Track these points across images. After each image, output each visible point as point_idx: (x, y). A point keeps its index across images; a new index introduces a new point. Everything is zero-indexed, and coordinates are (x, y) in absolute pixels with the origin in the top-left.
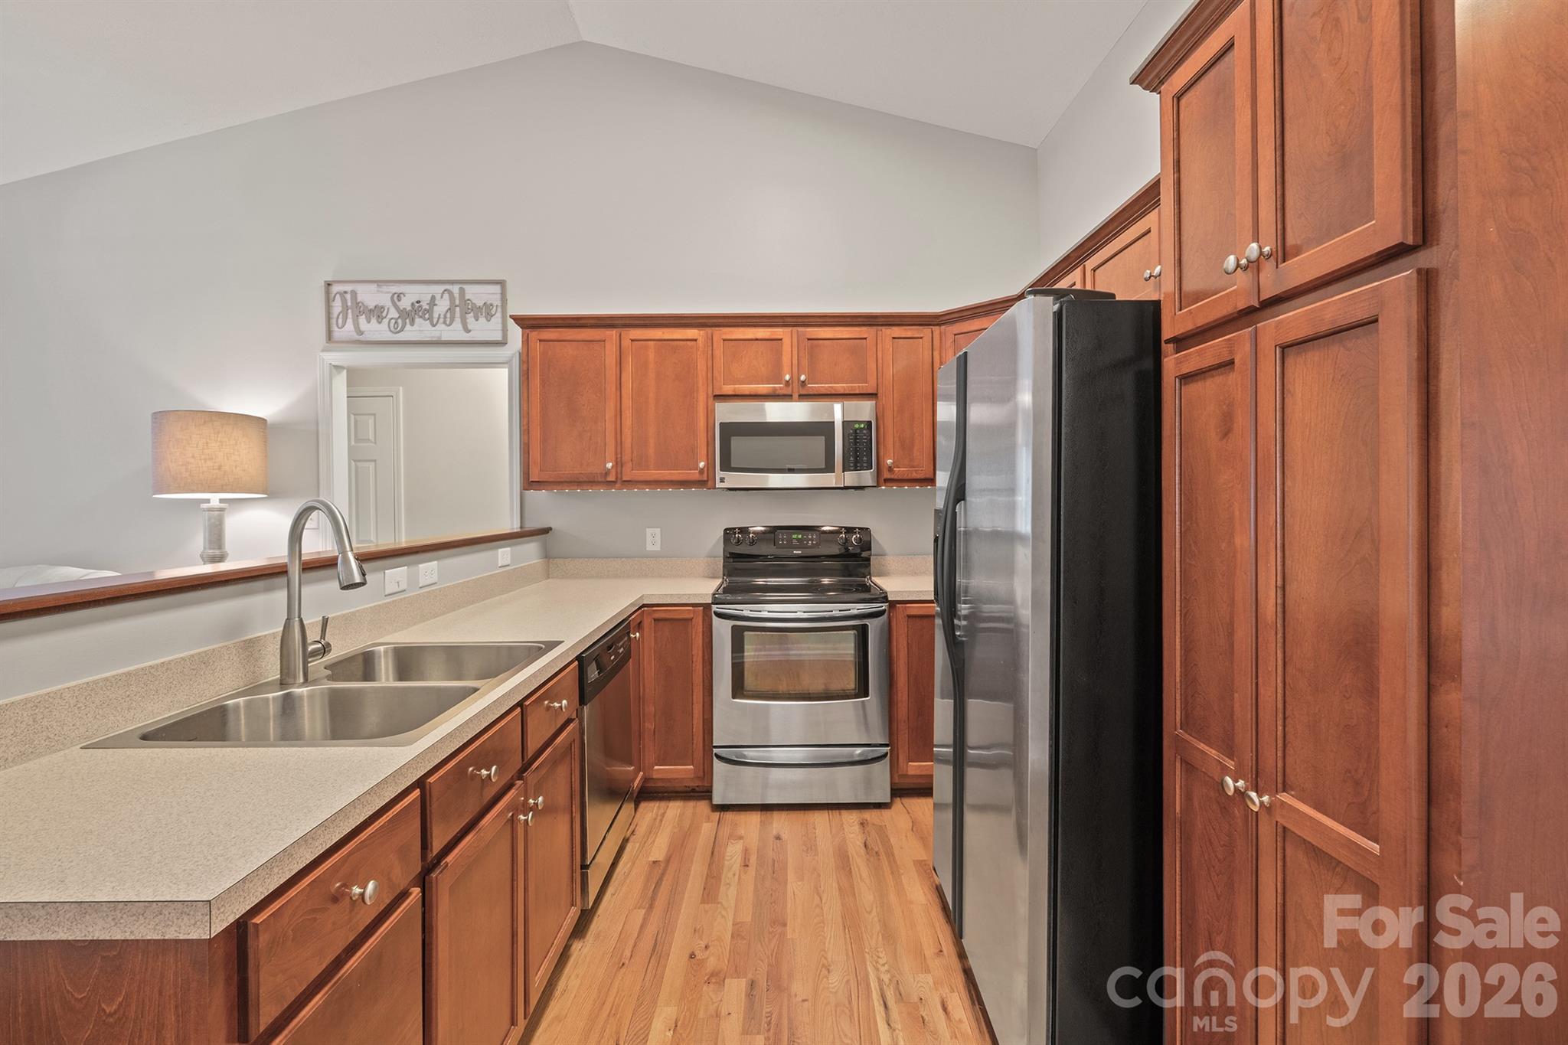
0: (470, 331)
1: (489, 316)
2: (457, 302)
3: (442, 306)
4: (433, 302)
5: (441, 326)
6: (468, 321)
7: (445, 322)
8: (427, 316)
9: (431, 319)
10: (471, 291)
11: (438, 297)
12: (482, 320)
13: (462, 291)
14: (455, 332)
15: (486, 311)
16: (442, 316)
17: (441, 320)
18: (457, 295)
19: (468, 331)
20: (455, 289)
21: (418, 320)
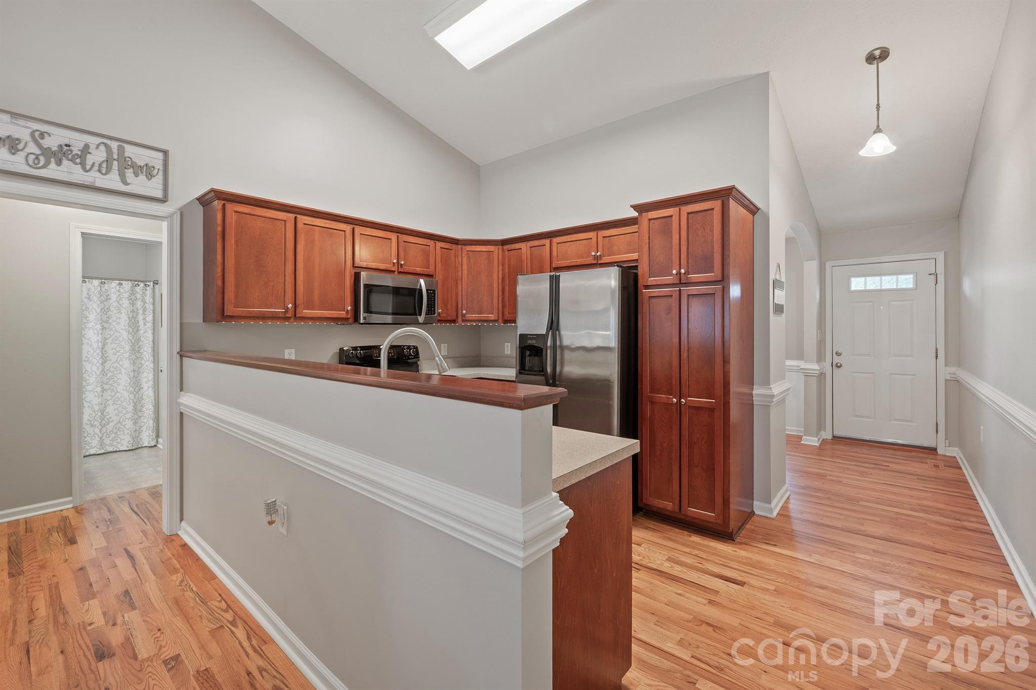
0: (129, 184)
1: (150, 176)
2: (115, 156)
3: (97, 156)
4: (86, 149)
5: (92, 173)
6: (126, 175)
7: (99, 171)
8: (78, 161)
9: (83, 165)
10: (130, 150)
11: (92, 148)
12: (142, 177)
13: (121, 150)
14: (112, 181)
15: (148, 171)
16: (97, 165)
17: (96, 168)
18: (115, 151)
19: (126, 183)
20: (114, 145)
21: (65, 162)
